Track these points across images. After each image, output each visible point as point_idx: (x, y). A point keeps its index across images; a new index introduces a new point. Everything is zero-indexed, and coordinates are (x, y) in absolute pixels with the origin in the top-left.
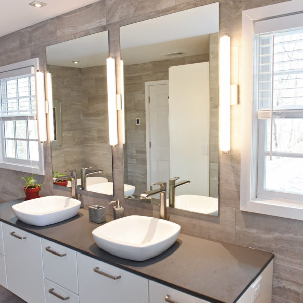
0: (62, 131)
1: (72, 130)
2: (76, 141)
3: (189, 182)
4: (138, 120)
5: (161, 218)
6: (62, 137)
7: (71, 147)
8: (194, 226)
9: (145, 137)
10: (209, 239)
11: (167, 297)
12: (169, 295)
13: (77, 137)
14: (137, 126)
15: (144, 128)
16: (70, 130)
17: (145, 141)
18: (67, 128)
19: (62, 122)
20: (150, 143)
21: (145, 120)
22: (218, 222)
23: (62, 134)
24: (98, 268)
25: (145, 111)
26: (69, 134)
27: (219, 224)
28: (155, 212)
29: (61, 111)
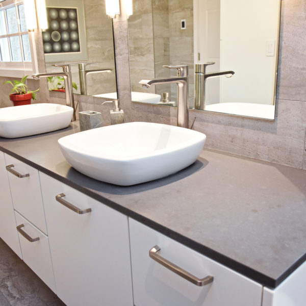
0: (87, 41)
1: (99, 40)
2: (106, 54)
3: (232, 73)
4: (183, 23)
5: (178, 125)
6: (88, 49)
7: (99, 62)
8: (233, 139)
9: (193, 46)
10: (256, 160)
11: (154, 250)
12: (160, 246)
13: (108, 49)
14: (182, 32)
15: (191, 33)
16: (97, 40)
17: (193, 51)
18: (93, 36)
19: (87, 28)
20: (199, 54)
21: (193, 22)
22: (274, 131)
23: (87, 44)
24: (63, 195)
25: (192, 9)
26: (96, 44)
27: (276, 133)
28: (173, 119)
29: (85, 14)
